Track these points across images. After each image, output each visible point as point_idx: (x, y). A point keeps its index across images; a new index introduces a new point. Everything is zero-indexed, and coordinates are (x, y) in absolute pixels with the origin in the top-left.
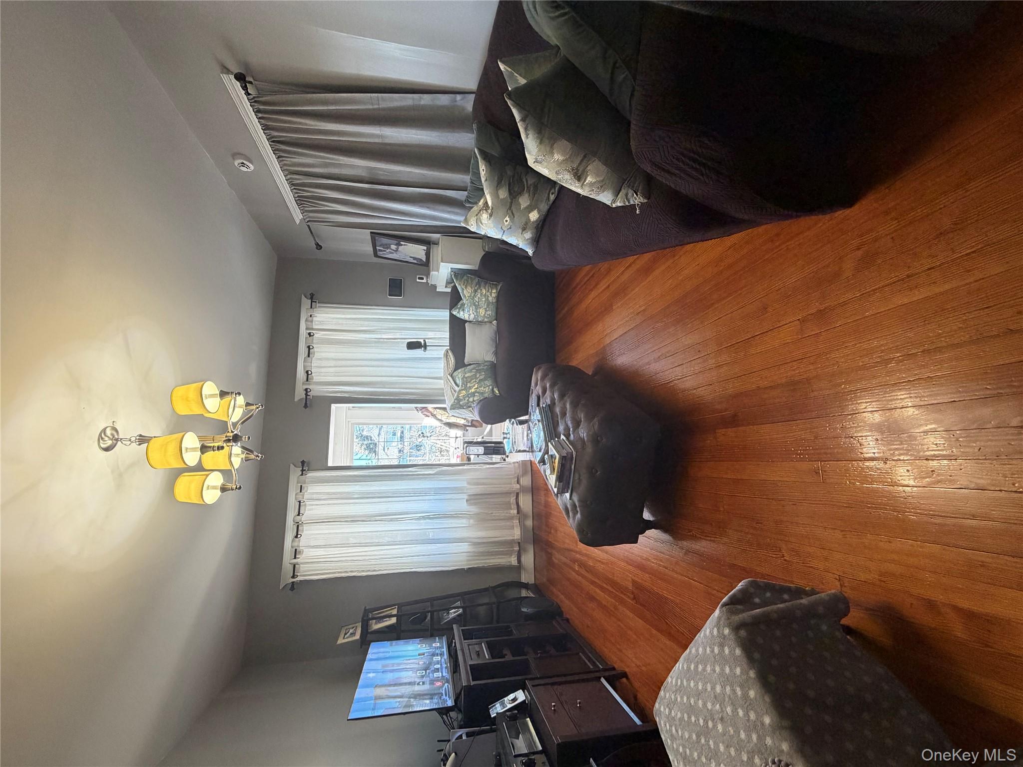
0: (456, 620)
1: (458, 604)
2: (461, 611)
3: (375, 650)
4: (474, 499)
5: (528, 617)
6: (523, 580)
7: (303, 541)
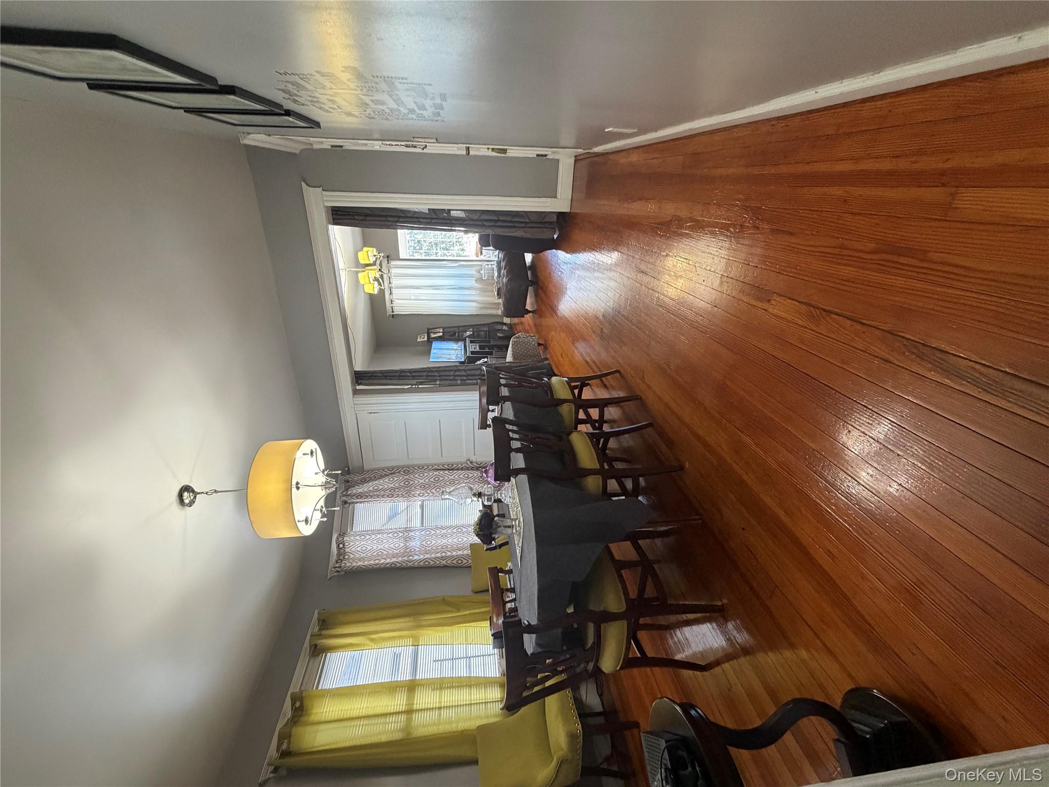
0: (468, 336)
1: (471, 330)
2: (472, 333)
3: (435, 344)
4: (480, 280)
5: (500, 338)
6: (504, 322)
7: (394, 296)
